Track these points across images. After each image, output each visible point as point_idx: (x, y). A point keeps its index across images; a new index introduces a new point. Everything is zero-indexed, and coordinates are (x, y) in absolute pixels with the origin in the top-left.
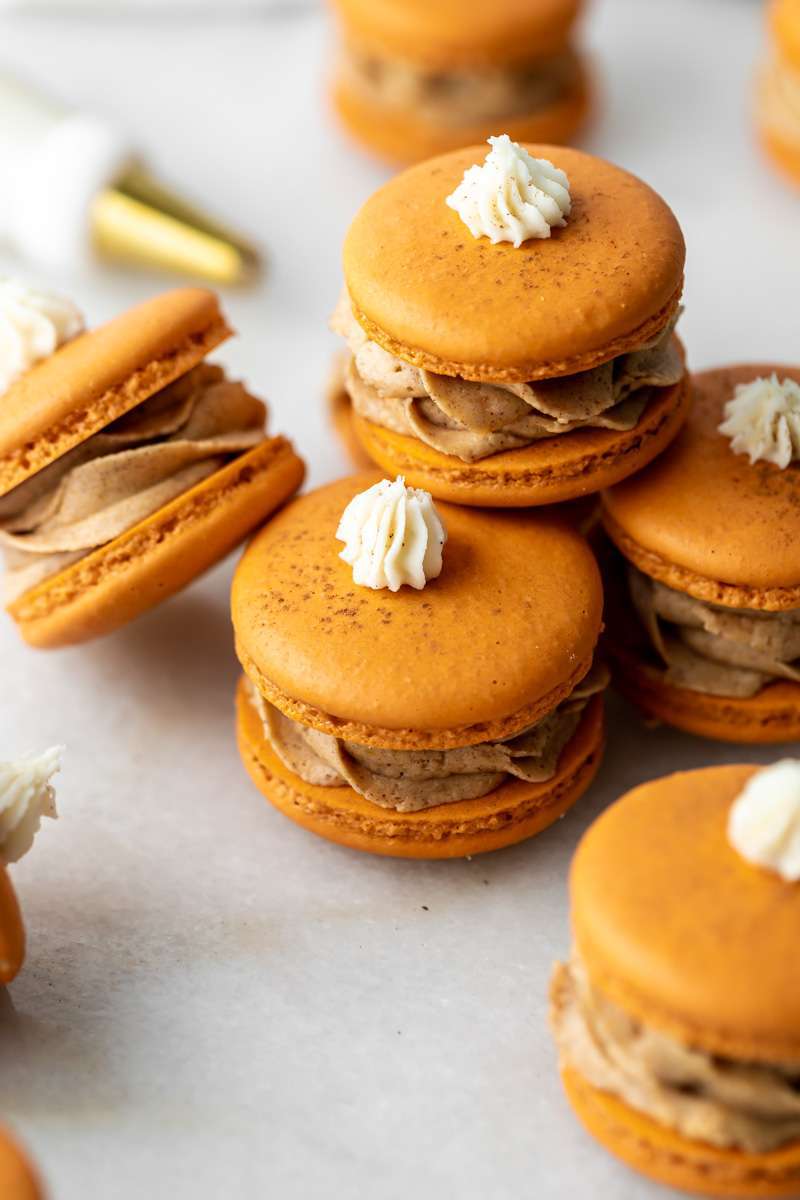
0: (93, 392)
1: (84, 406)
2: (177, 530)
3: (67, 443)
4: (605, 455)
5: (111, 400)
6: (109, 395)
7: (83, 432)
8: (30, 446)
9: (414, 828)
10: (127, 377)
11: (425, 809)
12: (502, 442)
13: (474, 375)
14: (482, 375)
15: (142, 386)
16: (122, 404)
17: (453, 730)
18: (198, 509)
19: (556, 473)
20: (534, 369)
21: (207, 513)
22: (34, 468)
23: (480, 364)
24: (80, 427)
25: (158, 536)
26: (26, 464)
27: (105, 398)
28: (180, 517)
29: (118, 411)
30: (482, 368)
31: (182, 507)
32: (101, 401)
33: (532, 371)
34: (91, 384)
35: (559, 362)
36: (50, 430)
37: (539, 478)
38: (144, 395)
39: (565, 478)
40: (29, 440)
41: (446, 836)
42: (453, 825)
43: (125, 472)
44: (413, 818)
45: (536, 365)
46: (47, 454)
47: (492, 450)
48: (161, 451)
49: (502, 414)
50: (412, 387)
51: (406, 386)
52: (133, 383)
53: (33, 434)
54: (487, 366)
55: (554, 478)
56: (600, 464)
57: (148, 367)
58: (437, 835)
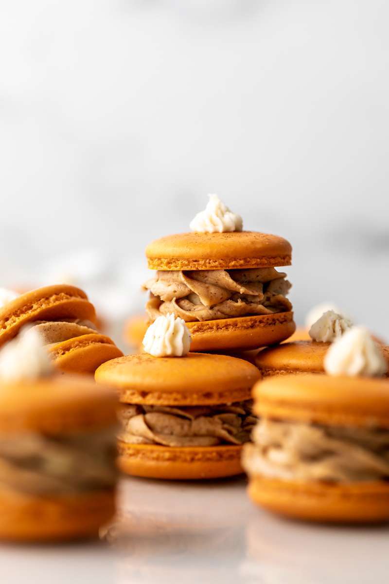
0: (36, 297)
1: (31, 303)
2: (71, 350)
3: (23, 317)
4: (261, 322)
5: (44, 302)
6: (43, 300)
7: (31, 313)
8: (7, 319)
9: (178, 454)
10: (51, 296)
11: (183, 446)
12: (215, 314)
13: (204, 267)
14: (207, 265)
15: (57, 299)
16: (48, 304)
17: (197, 392)
18: (81, 344)
19: (239, 325)
20: (230, 262)
21: (84, 346)
22: (8, 328)
23: (207, 259)
24: (30, 312)
25: (62, 352)
26: (5, 327)
27: (41, 301)
28: (72, 346)
29: (46, 306)
30: (208, 261)
31: (74, 342)
32: (39, 302)
33: (229, 263)
34: (35, 294)
35: (240, 260)
36: (16, 311)
37: (232, 327)
38: (57, 303)
39: (243, 328)
40: (7, 316)
41: (192, 460)
42: (196, 454)
43: (48, 332)
44: (178, 450)
45: (231, 260)
46: (14, 322)
47: (211, 317)
48: (64, 324)
49: (215, 294)
50: (176, 290)
51: (173, 290)
52: (54, 297)
53: (9, 313)
54: (210, 260)
55: (238, 328)
56: (258, 326)
57: (60, 294)
58: (188, 458)
